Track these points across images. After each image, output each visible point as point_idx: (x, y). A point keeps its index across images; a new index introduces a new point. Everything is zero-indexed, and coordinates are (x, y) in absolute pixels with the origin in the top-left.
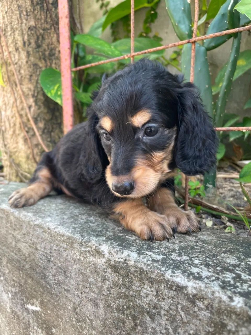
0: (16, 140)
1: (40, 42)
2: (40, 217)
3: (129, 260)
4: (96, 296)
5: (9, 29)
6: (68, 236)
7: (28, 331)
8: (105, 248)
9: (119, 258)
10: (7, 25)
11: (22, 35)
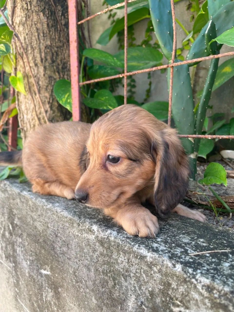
1: (54, 58)
2: (51, 203)
3: (111, 237)
4: (89, 262)
5: (29, 48)
6: (70, 218)
7: (41, 291)
8: (95, 228)
9: (104, 235)
10: (28, 45)
11: (40, 52)
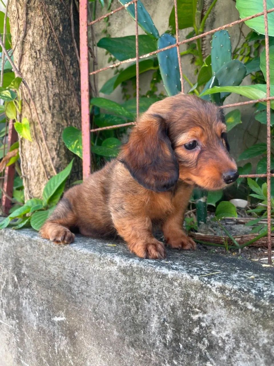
0: (40, 187)
1: (62, 105)
4: (110, 295)
5: (37, 95)
6: (90, 254)
7: (52, 342)
9: (126, 264)
10: (36, 92)
11: (49, 100)
